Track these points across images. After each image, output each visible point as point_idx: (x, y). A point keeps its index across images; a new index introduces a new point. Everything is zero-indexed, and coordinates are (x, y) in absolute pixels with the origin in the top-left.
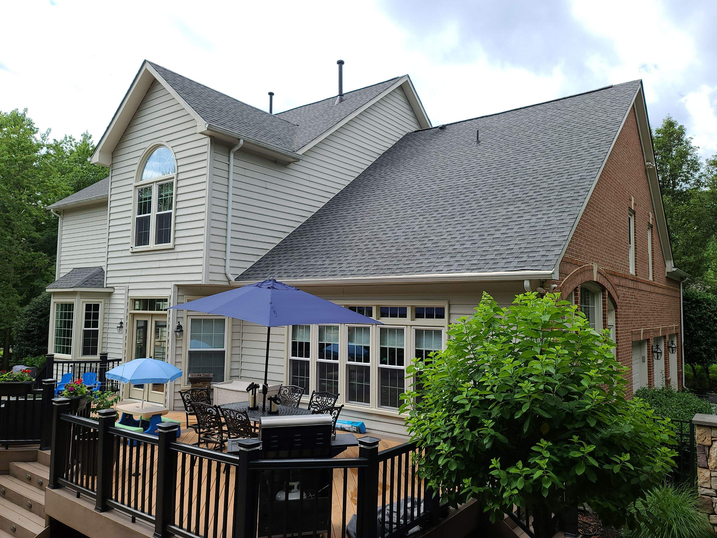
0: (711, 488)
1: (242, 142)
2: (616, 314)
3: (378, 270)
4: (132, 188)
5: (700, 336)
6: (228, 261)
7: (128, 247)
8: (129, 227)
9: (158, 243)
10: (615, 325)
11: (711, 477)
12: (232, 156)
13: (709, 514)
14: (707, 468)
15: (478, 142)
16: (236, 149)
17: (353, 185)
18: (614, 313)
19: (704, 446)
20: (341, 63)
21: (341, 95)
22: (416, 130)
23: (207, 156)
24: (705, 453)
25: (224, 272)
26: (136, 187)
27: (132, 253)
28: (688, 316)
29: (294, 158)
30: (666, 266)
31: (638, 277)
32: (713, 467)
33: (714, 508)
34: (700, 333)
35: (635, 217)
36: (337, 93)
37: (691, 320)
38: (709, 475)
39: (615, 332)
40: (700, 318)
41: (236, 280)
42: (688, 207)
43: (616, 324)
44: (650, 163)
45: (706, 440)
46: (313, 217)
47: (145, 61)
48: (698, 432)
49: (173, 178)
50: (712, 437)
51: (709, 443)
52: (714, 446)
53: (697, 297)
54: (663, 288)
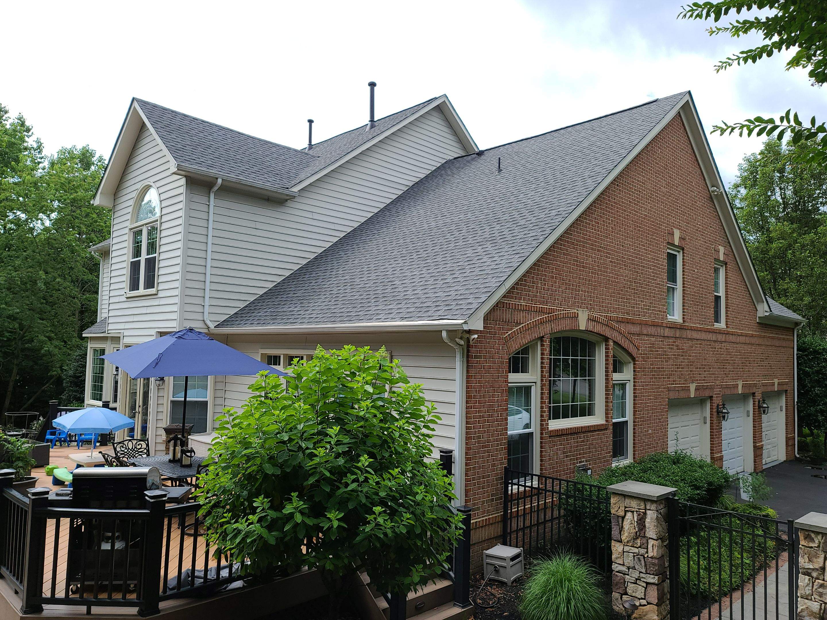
0: (624, 565)
1: (220, 181)
2: (634, 368)
4: (126, 231)
6: (207, 307)
7: (122, 292)
8: (124, 271)
9: (147, 289)
10: (632, 380)
11: (624, 552)
12: (212, 196)
13: (622, 595)
14: (620, 541)
15: (500, 170)
16: (216, 188)
18: (632, 365)
19: (618, 516)
20: (372, 85)
23: (182, 198)
24: (618, 525)
25: (202, 319)
26: (131, 229)
27: (127, 298)
29: (287, 195)
30: (757, 310)
31: (686, 324)
32: (626, 541)
33: (626, 588)
35: (683, 253)
38: (622, 549)
39: (633, 388)
40: (818, 372)
41: (215, 327)
42: (815, 236)
43: (634, 378)
44: (715, 188)
45: (620, 510)
47: (133, 99)
48: (613, 500)
49: (157, 221)
50: (626, 507)
51: (622, 513)
52: (627, 517)
54: (752, 336)
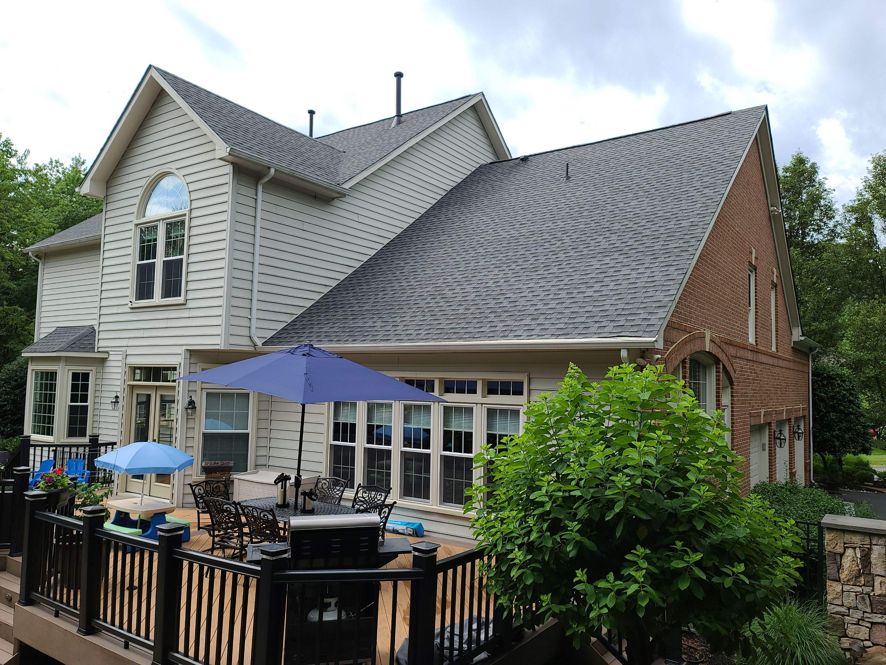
0: (842, 605)
1: (272, 171)
2: (732, 392)
3: (442, 334)
4: (132, 226)
5: (833, 419)
6: (254, 321)
7: (126, 301)
8: (128, 276)
9: (165, 297)
10: (730, 406)
11: (843, 591)
12: (260, 188)
13: (840, 637)
14: (838, 580)
15: (568, 177)
16: (266, 179)
17: (412, 227)
18: (729, 390)
19: (835, 553)
20: (399, 75)
21: (399, 115)
22: (492, 161)
23: (228, 189)
24: (836, 563)
25: (248, 335)
26: (137, 225)
27: (131, 308)
28: (818, 396)
29: (338, 193)
30: (792, 335)
31: (759, 347)
32: (845, 579)
33: (845, 630)
34: (832, 416)
35: (756, 273)
36: (394, 113)
37: (822, 399)
38: (841, 589)
39: (730, 413)
41: (263, 344)
42: (820, 262)
43: (732, 404)
44: (775, 208)
45: (837, 547)
46: (362, 267)
47: (150, 66)
48: (828, 536)
49: (185, 215)
50: (845, 543)
51: (842, 550)
52: (847, 554)
53: (830, 372)
54: (789, 361)
